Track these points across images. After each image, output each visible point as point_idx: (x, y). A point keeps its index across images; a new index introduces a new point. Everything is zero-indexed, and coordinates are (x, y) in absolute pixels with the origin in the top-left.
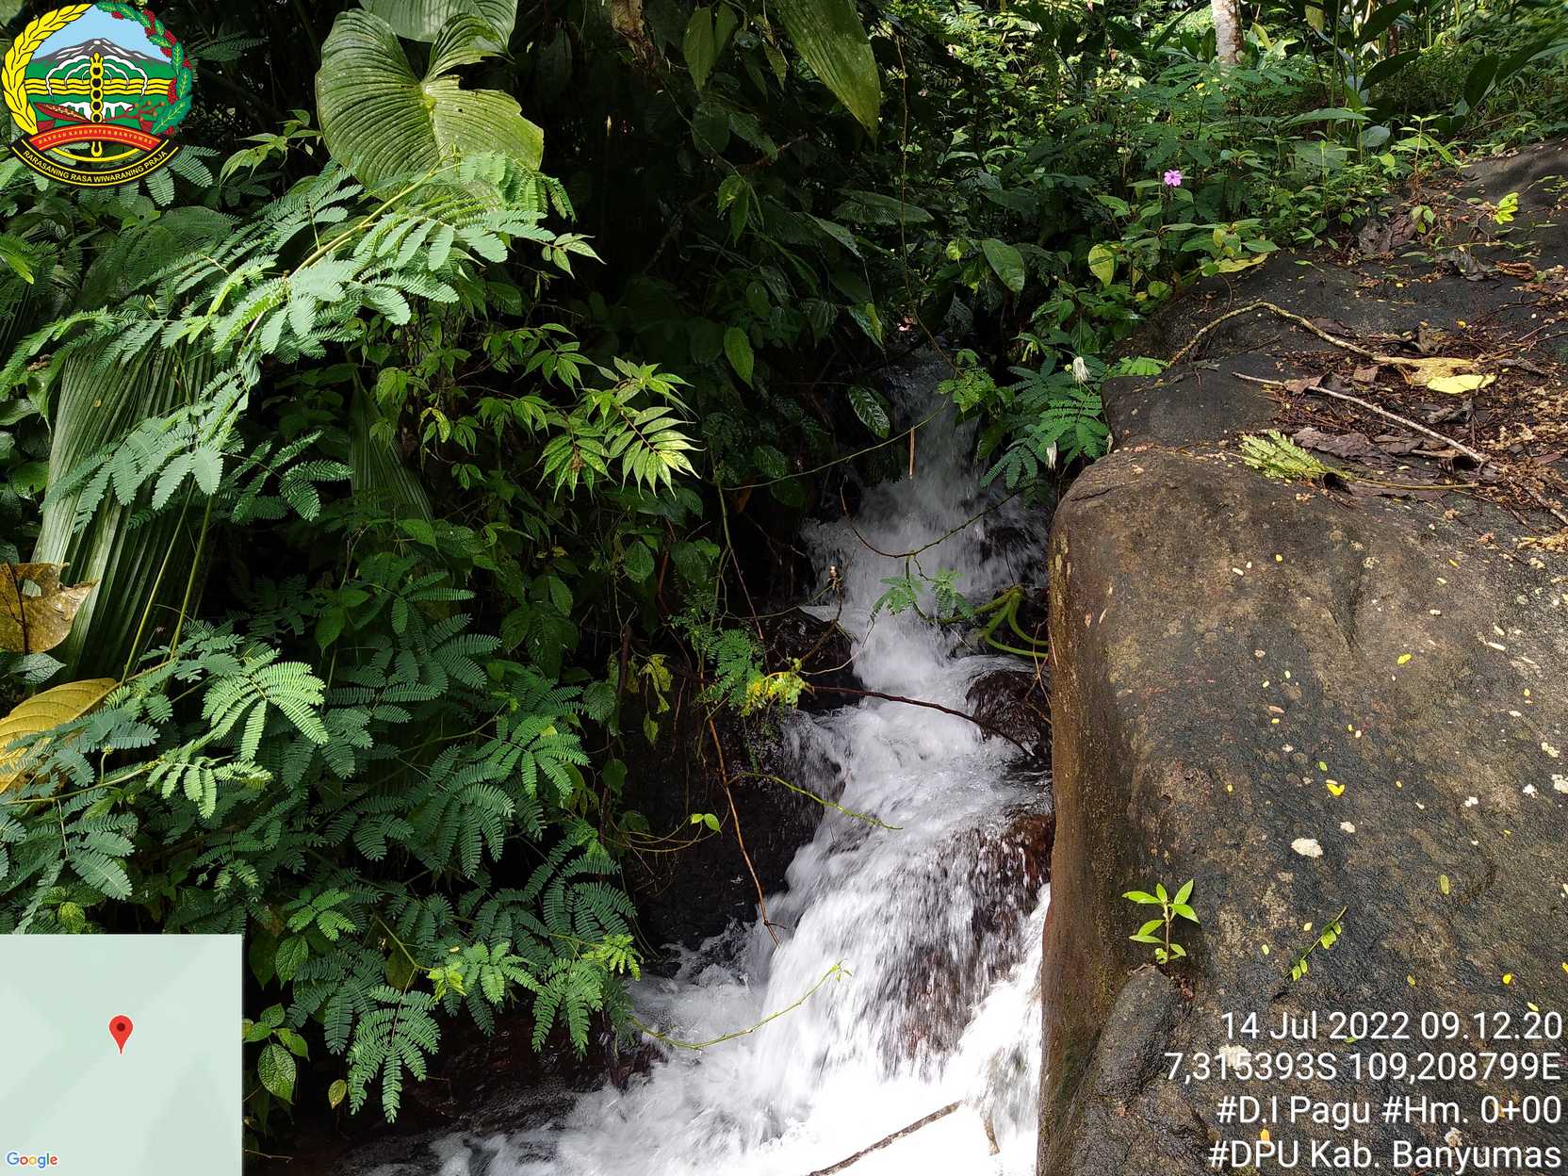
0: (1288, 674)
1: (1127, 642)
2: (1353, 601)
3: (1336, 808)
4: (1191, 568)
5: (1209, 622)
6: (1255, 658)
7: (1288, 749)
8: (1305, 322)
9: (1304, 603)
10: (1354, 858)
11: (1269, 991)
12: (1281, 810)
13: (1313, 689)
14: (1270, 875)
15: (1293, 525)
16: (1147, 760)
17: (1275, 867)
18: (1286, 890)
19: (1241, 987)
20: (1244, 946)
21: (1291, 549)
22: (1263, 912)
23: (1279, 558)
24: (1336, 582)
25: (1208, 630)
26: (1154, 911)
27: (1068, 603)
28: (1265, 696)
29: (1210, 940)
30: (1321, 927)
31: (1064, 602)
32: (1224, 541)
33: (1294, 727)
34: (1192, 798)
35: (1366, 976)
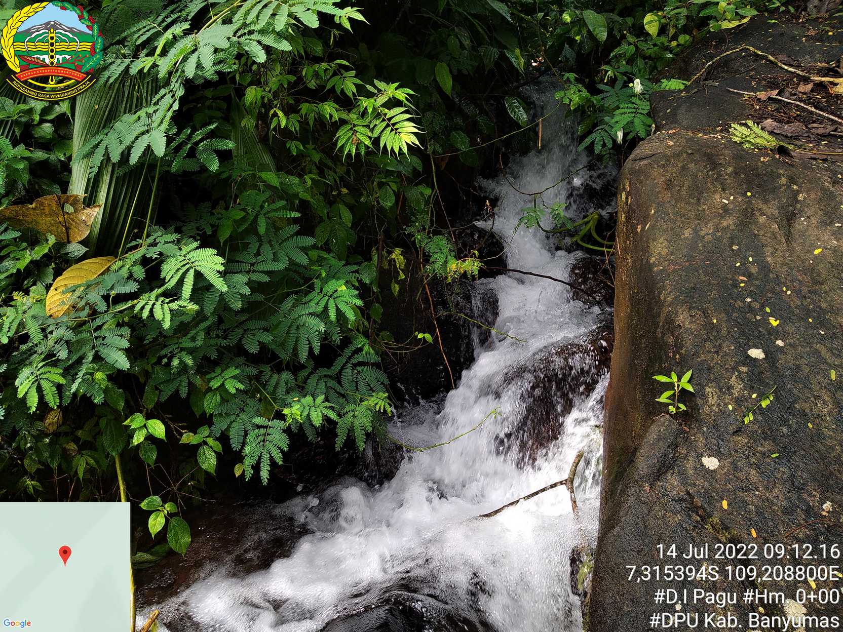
0: (751, 259)
1: (661, 240)
2: (789, 218)
3: (774, 333)
4: (699, 200)
5: (707, 230)
6: (733, 250)
7: (749, 300)
8: (771, 58)
9: (762, 219)
10: (782, 360)
11: (731, 429)
12: (743, 333)
13: (765, 268)
14: (735, 368)
15: (758, 175)
16: (669, 306)
17: (738, 364)
18: (743, 376)
19: (716, 427)
20: (719, 405)
21: (756, 189)
22: (730, 388)
23: (749, 194)
24: (781, 208)
25: (707, 234)
26: (670, 386)
27: (628, 219)
28: (737, 271)
29: (699, 402)
30: (762, 396)
31: (626, 219)
32: (718, 184)
33: (752, 288)
34: (694, 326)
35: (785, 422)
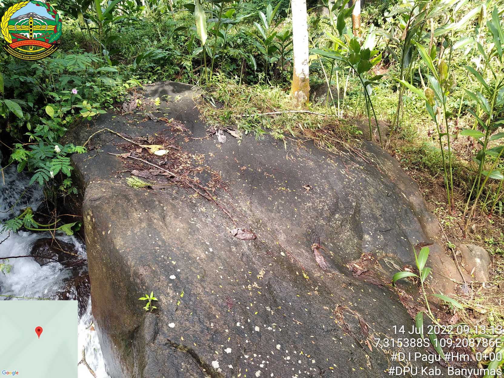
0: (157, 239)
1: (119, 238)
2: (164, 218)
3: (175, 267)
4: (128, 217)
5: (137, 230)
6: (149, 237)
7: (162, 256)
8: (118, 134)
9: (155, 221)
10: (182, 276)
11: (174, 310)
12: (165, 270)
13: (163, 241)
14: (168, 285)
15: (147, 202)
16: (134, 267)
17: (168, 283)
18: (171, 287)
19: (169, 311)
20: (167, 302)
21: (148, 208)
22: (168, 294)
23: (146, 211)
24: (160, 214)
25: (137, 232)
26: (147, 301)
27: (94, 228)
28: (154, 245)
29: (159, 303)
30: (180, 293)
32: (133, 208)
33: (162, 251)
34: (147, 273)
